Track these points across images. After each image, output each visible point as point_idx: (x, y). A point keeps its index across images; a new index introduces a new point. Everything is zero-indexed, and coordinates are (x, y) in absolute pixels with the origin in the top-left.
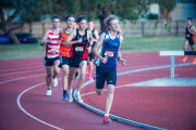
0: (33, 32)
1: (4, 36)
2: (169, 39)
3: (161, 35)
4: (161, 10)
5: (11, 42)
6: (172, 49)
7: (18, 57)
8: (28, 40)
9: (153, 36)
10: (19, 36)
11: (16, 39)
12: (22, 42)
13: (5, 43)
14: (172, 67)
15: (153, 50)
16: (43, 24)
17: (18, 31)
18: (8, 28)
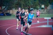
0: (10, 12)
1: (2, 14)
2: (47, 14)
3: (45, 13)
4: (45, 7)
5: (4, 15)
6: (48, 17)
7: (6, 19)
8: (9, 15)
9: (43, 13)
10: (6, 13)
11: (5, 14)
12: (7, 15)
13: (3, 15)
14: (48, 22)
15: (42, 17)
16: (13, 10)
17: (6, 12)
18: (3, 11)
